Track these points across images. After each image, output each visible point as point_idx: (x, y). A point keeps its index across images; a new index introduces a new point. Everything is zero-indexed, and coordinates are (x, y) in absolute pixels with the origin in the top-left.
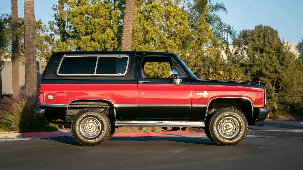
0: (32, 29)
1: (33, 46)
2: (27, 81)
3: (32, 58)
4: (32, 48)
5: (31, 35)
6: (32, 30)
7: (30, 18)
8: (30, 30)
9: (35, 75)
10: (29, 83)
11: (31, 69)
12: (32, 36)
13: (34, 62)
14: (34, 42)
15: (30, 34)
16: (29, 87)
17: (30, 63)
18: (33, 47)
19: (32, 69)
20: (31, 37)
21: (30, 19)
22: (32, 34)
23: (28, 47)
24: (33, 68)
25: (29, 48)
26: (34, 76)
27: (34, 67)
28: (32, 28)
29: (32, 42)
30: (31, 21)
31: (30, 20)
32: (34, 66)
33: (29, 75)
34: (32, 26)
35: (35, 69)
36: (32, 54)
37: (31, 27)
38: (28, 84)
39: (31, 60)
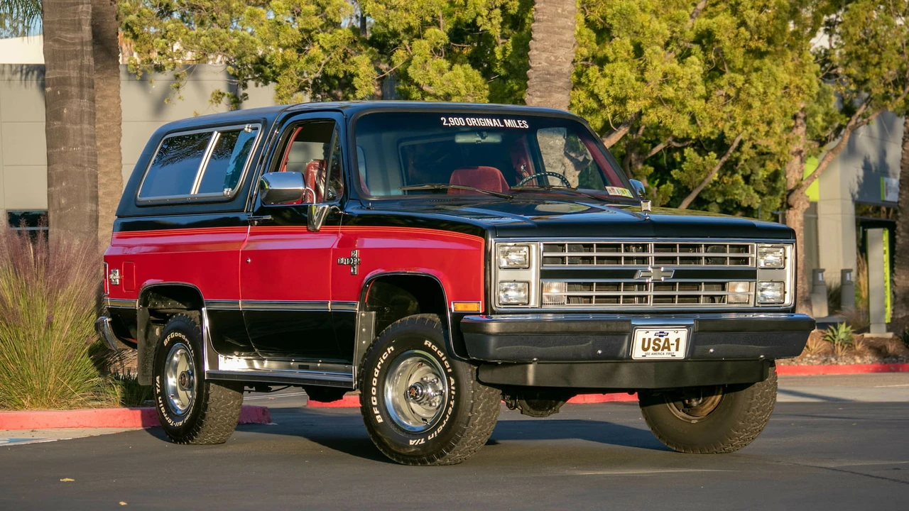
1: (80, 20)
2: (54, 178)
3: (74, 74)
4: (74, 31)
9: (87, 147)
10: (64, 184)
11: (71, 123)
13: (81, 91)
16: (63, 202)
17: (66, 96)
18: (80, 24)
23: (57, 26)
24: (78, 121)
25: (60, 29)
26: (86, 152)
32: (82, 110)
33: (61, 152)
36: (76, 56)
38: (58, 188)
39: (70, 85)
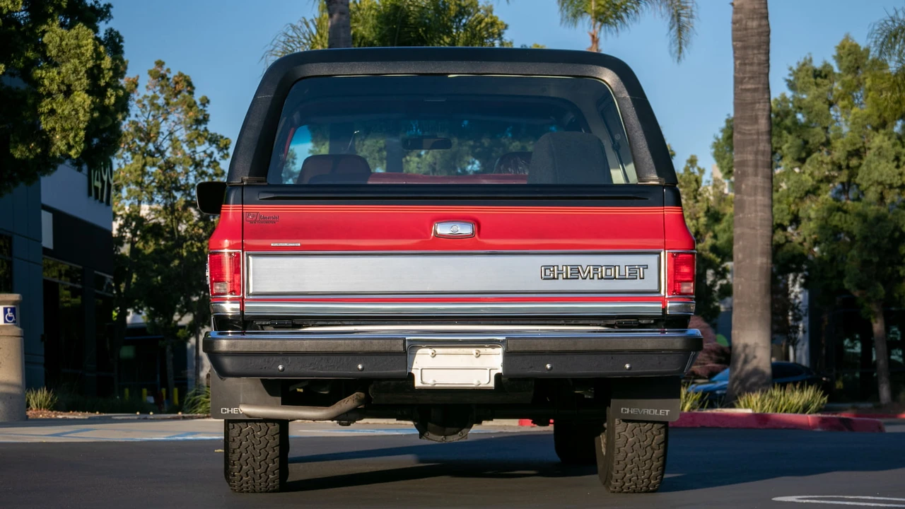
0: (753, 59)
5: (750, 78)
6: (752, 64)
7: (744, 22)
8: (745, 64)
12: (752, 84)
14: (759, 103)
15: (745, 78)
19: (750, 196)
20: (749, 86)
21: (746, 25)
22: (753, 78)
27: (756, 188)
28: (754, 54)
29: (752, 103)
30: (749, 31)
31: (746, 29)
34: (753, 48)
35: (763, 196)
37: (750, 52)
